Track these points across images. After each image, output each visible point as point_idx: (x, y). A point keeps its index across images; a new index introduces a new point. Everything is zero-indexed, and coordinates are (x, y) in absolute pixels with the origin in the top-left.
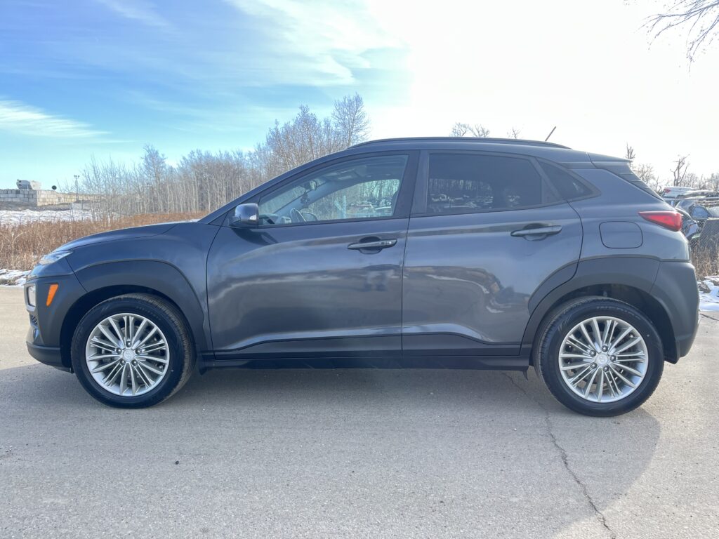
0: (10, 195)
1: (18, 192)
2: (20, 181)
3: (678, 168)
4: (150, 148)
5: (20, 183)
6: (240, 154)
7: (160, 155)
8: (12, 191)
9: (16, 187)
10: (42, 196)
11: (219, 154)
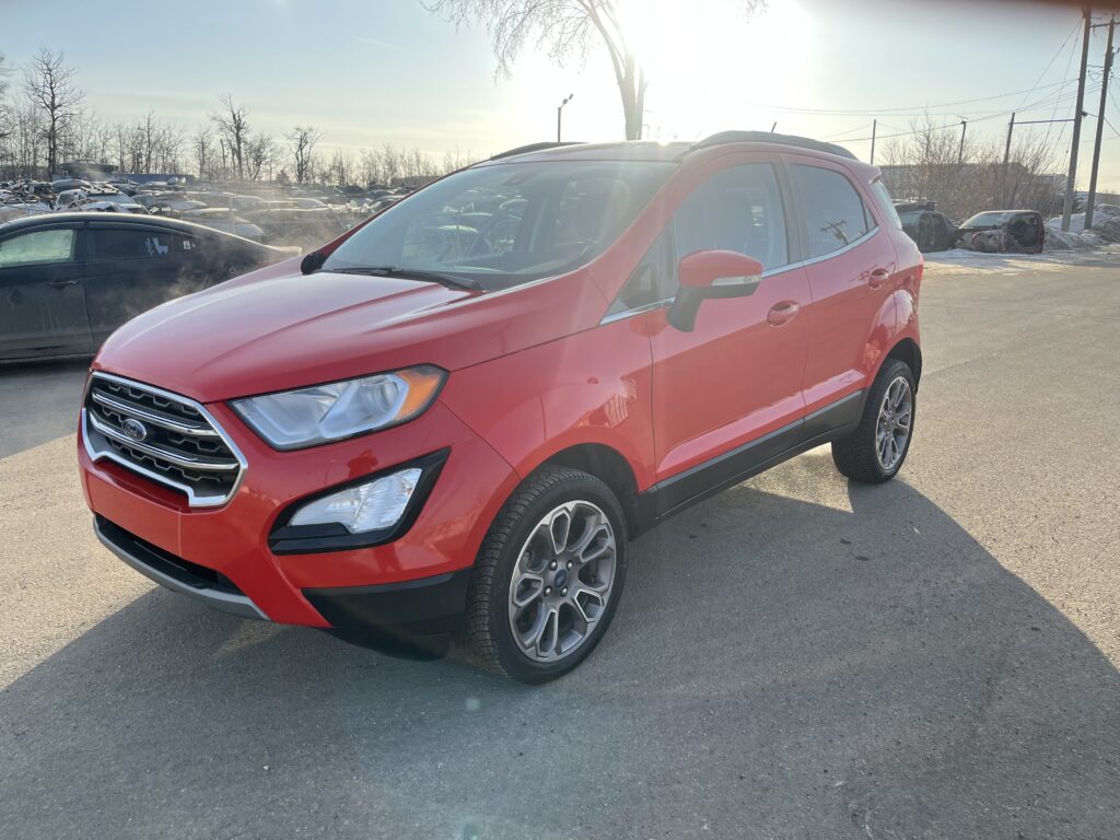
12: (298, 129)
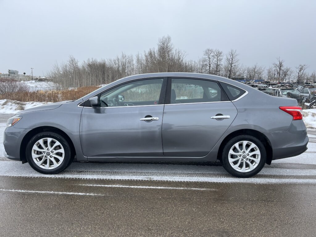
0: (6, 76)
1: (9, 75)
3: (300, 71)
4: (72, 57)
5: (9, 71)
6: (111, 60)
7: (76, 60)
10: (20, 77)
11: (101, 60)
12: (300, 65)
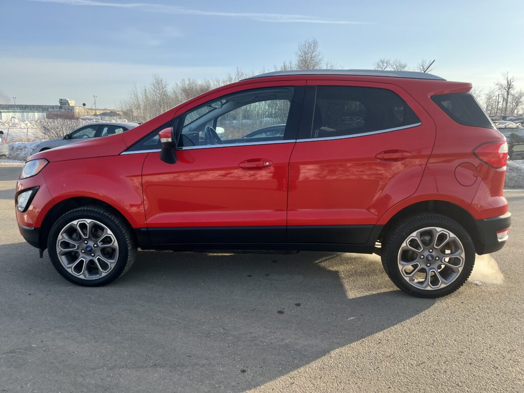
0: (56, 110)
1: (61, 107)
2: (61, 100)
4: (157, 77)
5: (61, 101)
7: (164, 82)
8: (56, 106)
9: (59, 105)
10: (77, 111)
